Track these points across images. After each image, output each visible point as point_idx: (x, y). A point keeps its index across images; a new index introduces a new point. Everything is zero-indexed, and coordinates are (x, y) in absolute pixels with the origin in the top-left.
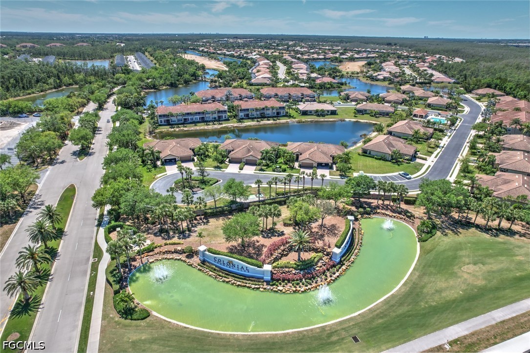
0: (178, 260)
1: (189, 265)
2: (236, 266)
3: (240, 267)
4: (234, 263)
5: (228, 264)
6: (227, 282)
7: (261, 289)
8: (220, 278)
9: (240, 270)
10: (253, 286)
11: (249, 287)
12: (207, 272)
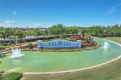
0: (25, 50)
1: (34, 51)
2: (64, 44)
3: (65, 44)
4: (62, 42)
5: (59, 43)
6: (62, 51)
7: (82, 50)
8: (57, 51)
9: (66, 45)
10: (77, 50)
11: (76, 51)
12: (47, 50)
